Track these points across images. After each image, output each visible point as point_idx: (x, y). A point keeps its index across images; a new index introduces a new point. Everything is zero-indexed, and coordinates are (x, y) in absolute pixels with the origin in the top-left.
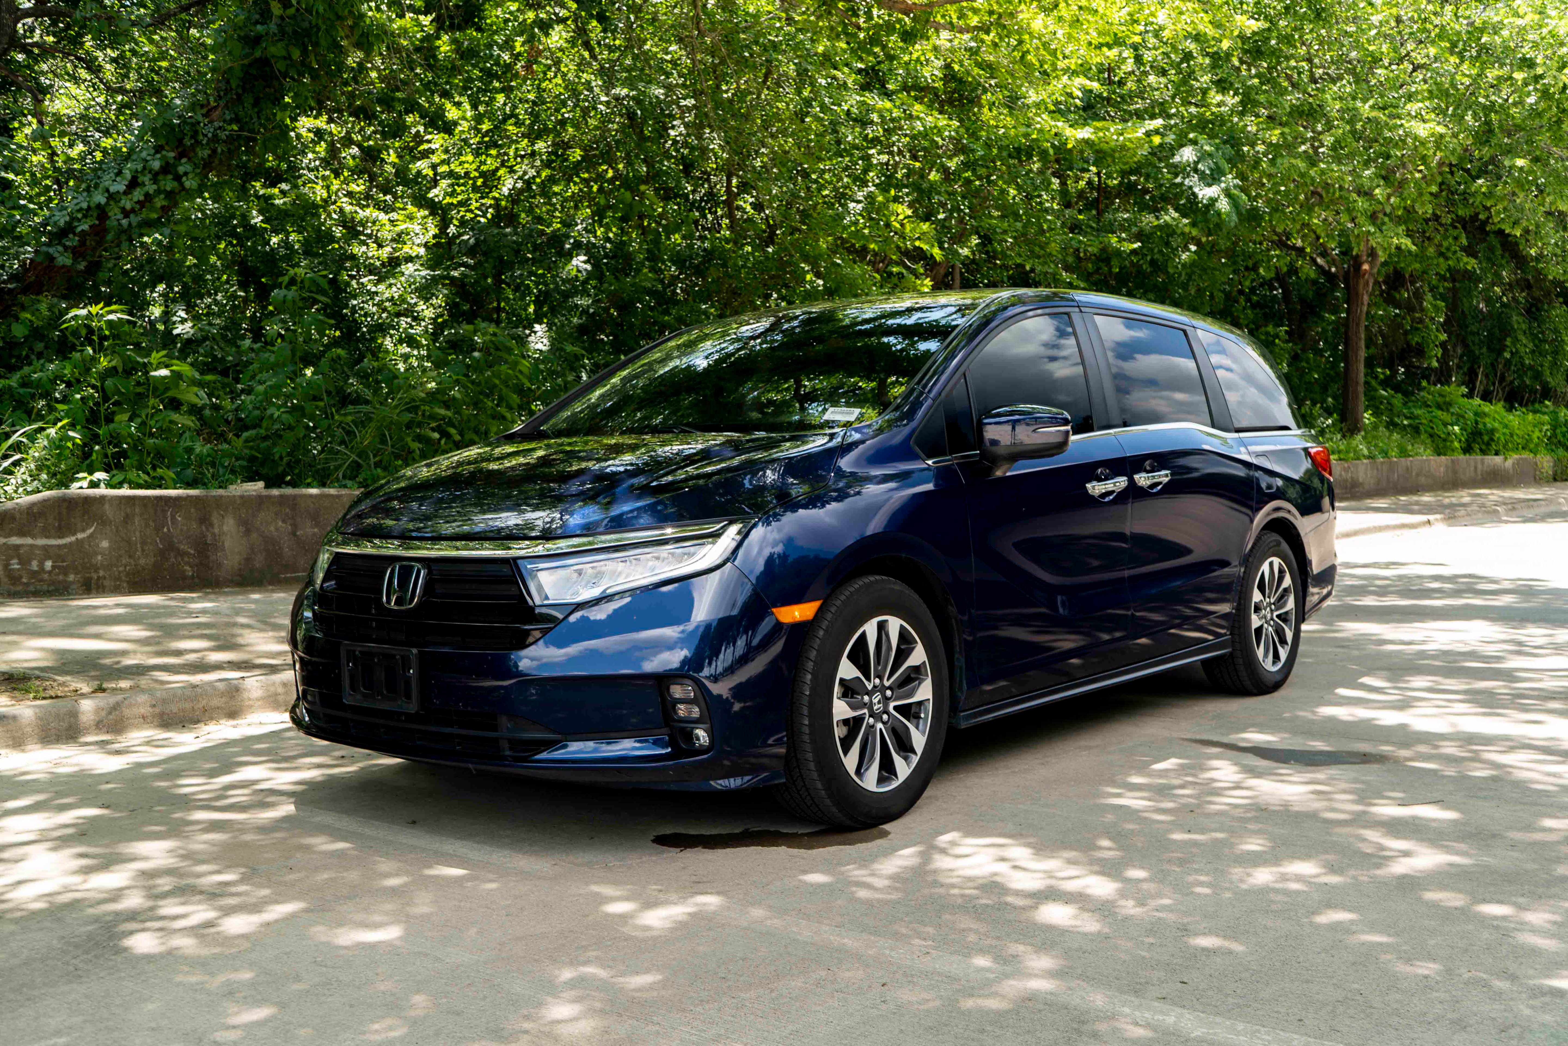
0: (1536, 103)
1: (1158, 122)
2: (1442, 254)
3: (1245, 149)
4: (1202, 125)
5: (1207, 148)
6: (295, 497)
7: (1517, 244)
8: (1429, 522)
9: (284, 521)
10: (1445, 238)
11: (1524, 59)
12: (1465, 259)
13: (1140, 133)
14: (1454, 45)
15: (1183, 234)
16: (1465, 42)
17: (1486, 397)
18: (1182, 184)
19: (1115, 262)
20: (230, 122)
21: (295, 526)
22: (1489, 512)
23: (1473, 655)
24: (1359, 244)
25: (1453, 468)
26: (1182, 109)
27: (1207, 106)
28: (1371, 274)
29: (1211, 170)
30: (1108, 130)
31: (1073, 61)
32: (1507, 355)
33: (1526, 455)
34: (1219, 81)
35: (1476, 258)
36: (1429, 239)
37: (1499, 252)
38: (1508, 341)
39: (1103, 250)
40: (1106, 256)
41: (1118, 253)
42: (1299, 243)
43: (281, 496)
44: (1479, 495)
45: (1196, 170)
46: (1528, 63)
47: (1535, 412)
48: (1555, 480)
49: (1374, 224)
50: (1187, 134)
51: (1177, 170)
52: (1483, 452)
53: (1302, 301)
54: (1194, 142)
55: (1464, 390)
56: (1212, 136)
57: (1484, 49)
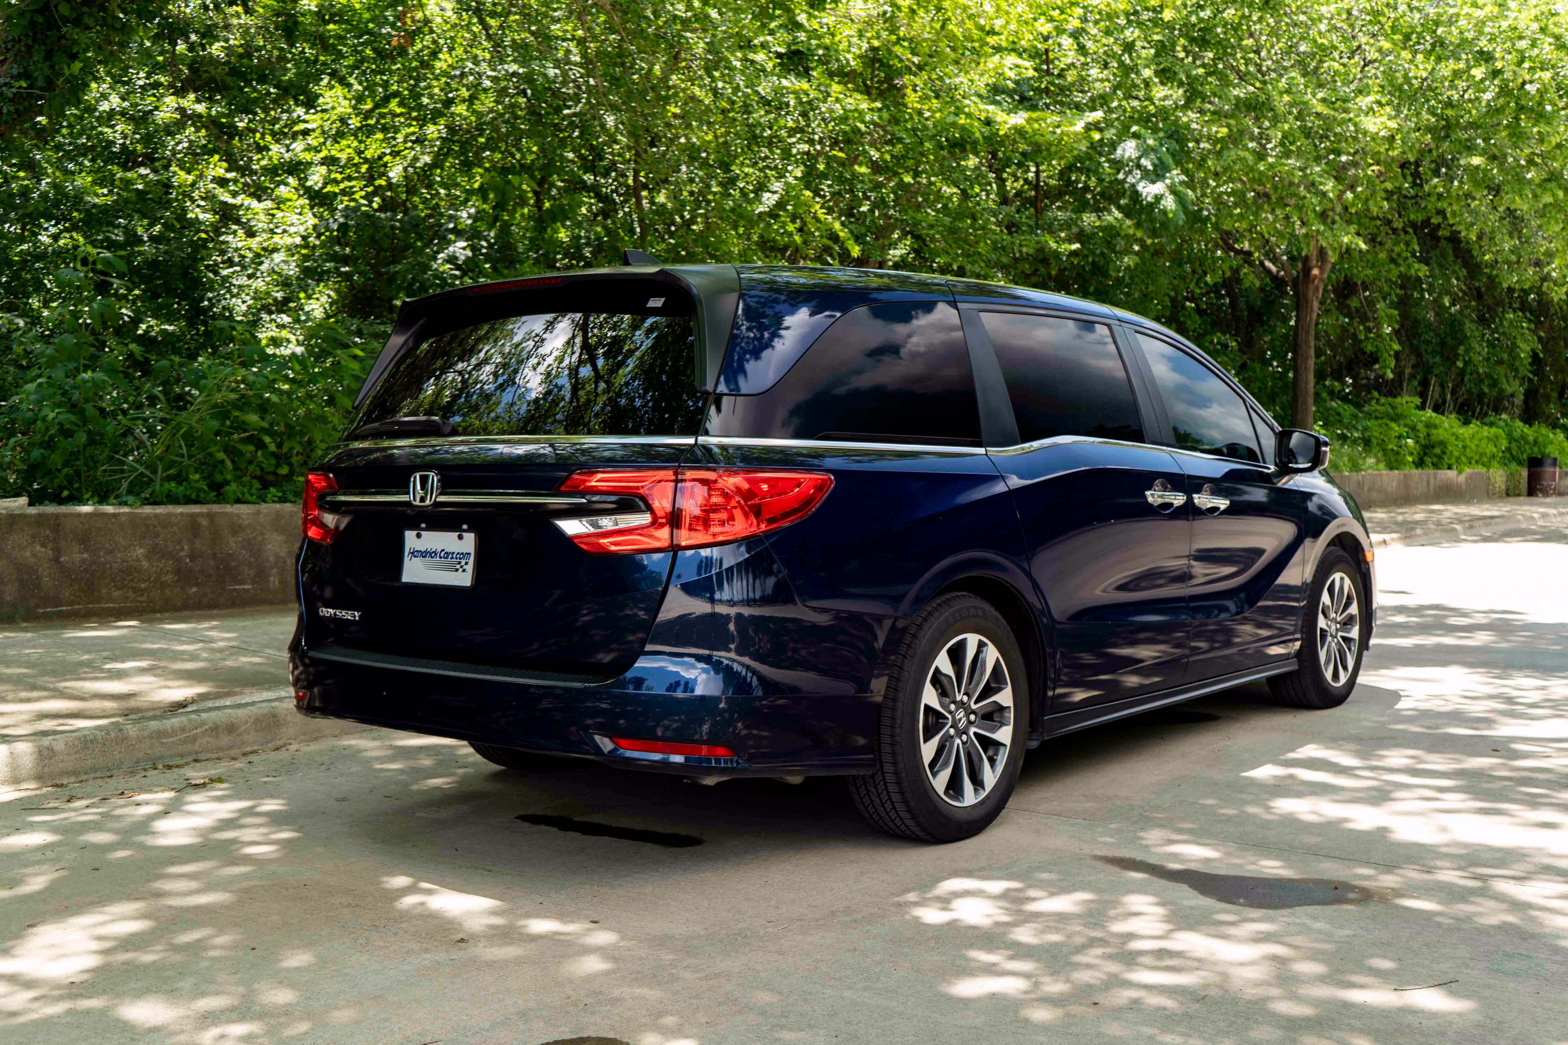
0: (1494, 99)
1: (1098, 115)
2: (1392, 260)
3: (1191, 145)
4: (1145, 119)
5: (1151, 142)
6: (57, 516)
7: (1469, 251)
8: (1385, 542)
9: (43, 545)
10: (1397, 243)
11: (1481, 52)
12: (1416, 266)
13: (1079, 126)
14: (1407, 37)
15: (1127, 236)
16: (1419, 34)
17: (1438, 408)
18: (1124, 181)
19: (1053, 262)
20: (19, 77)
21: (58, 552)
22: (1446, 531)
23: (1456, 717)
24: (1308, 245)
25: (1406, 483)
26: (1124, 103)
27: (1150, 99)
28: (1322, 280)
29: (1154, 165)
30: (1045, 120)
31: (1003, 37)
32: (1460, 364)
33: (1481, 469)
34: (1163, 70)
35: (1427, 264)
36: (1381, 243)
37: (1451, 258)
38: (1461, 350)
39: (1041, 250)
40: (1043, 257)
41: (1057, 255)
42: (1246, 246)
43: (39, 515)
44: (1433, 511)
45: (1139, 166)
46: (1486, 57)
47: (1491, 424)
48: (1508, 495)
49: (1324, 224)
50: (1129, 128)
51: (1118, 165)
52: (1436, 466)
53: (1250, 308)
54: (1136, 136)
55: (1418, 401)
56: (1155, 130)
57: (1440, 42)
